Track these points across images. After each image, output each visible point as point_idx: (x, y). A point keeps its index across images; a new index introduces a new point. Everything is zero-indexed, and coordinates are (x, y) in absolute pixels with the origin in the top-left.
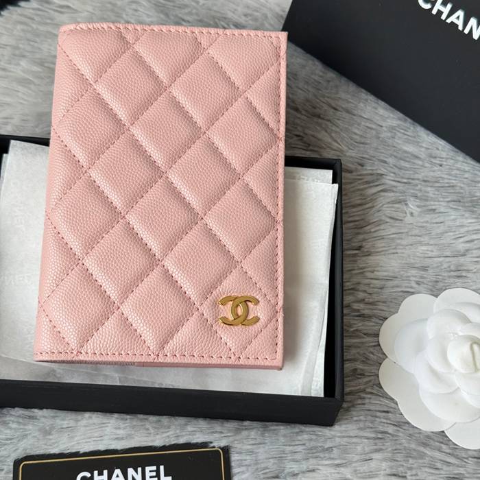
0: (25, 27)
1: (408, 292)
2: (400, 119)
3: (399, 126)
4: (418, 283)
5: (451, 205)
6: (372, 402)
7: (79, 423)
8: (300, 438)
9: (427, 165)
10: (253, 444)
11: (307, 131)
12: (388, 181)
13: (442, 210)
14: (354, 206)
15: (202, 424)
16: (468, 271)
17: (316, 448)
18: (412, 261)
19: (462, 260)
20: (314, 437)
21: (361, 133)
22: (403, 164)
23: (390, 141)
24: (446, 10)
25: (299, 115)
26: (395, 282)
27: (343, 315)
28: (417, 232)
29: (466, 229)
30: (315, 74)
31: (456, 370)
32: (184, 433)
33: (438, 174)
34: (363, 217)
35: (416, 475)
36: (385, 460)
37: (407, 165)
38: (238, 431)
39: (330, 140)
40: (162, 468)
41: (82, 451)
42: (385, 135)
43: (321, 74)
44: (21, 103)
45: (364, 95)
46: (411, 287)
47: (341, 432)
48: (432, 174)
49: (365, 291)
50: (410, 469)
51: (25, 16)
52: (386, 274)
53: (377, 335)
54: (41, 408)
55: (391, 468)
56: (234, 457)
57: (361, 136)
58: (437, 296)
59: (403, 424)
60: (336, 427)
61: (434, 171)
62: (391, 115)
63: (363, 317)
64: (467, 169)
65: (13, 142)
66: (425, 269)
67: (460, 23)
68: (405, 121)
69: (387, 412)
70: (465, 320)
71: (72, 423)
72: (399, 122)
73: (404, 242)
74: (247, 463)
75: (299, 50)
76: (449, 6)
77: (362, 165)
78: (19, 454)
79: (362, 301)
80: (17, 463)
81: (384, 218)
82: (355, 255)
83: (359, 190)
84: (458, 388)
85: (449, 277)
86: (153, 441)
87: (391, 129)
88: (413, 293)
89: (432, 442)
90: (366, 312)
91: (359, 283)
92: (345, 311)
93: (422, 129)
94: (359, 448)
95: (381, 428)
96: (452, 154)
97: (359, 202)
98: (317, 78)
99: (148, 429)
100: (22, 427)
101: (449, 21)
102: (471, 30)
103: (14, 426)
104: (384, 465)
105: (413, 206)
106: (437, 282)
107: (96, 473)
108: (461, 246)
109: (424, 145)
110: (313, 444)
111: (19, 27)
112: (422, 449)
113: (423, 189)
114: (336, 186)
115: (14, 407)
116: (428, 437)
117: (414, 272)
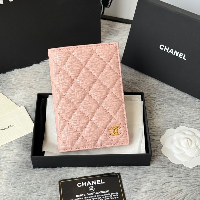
0: (47, 67)
1: (167, 128)
2: (159, 82)
3: (159, 84)
4: (169, 125)
5: (177, 104)
6: (160, 157)
7: (76, 170)
8: (140, 169)
9: (168, 94)
10: (127, 172)
11: (132, 87)
12: (158, 99)
13: (174, 105)
14: (148, 107)
15: (112, 167)
16: (184, 121)
17: (146, 171)
18: (167, 119)
19: (182, 118)
20: (144, 168)
21: (148, 87)
22: (161, 94)
23: (157, 88)
24: (168, 49)
25: (129, 83)
26: (163, 125)
27: (149, 136)
28: (167, 112)
29: (182, 110)
30: (133, 72)
31: (183, 147)
32: (107, 170)
33: (172, 96)
34: (151, 109)
35: (176, 176)
36: (166, 172)
37: (163, 94)
38: (122, 168)
39: (139, 89)
40: (101, 180)
41: (78, 177)
42: (155, 87)
43: (134, 72)
44: (48, 87)
45: (147, 77)
46: (168, 127)
47: (152, 166)
48: (170, 96)
49: (154, 129)
50: (174, 174)
51: (46, 64)
52: (160, 123)
53: (160, 140)
54: (65, 167)
55: (168, 174)
56: (122, 176)
57: (148, 88)
58: (176, 129)
59: (170, 163)
60: (151, 165)
61: (171, 95)
62: (156, 81)
63: (155, 136)
64: (180, 94)
65: (49, 95)
66: (171, 121)
67: (172, 52)
68: (161, 83)
69: (165, 160)
70: (185, 134)
71: (74, 170)
72: (159, 83)
73: (164, 115)
74: (126, 177)
75: (127, 66)
76: (168, 48)
77: (149, 95)
78: (60, 179)
79: (154, 131)
80: (59, 182)
81: (157, 108)
82: (150, 120)
83: (149, 102)
84: (185, 152)
85: (179, 123)
86: (98, 173)
87: (157, 85)
88: (169, 128)
89: (179, 167)
90: (156, 134)
91: (153, 127)
92: (150, 135)
93: (166, 84)
94: (158, 170)
95: (164, 164)
96: (175, 90)
97: (150, 105)
98: (133, 73)
99: (96, 170)
100: (60, 171)
101: (169, 52)
102: (175, 54)
103: (58, 171)
104: (166, 174)
105: (166, 105)
106: (175, 125)
107: (82, 183)
108: (181, 115)
109: (167, 89)
110: (144, 170)
111: (45, 67)
112: (176, 168)
113: (168, 100)
114: (143, 102)
115: (57, 167)
116: (178, 165)
117: (168, 122)
